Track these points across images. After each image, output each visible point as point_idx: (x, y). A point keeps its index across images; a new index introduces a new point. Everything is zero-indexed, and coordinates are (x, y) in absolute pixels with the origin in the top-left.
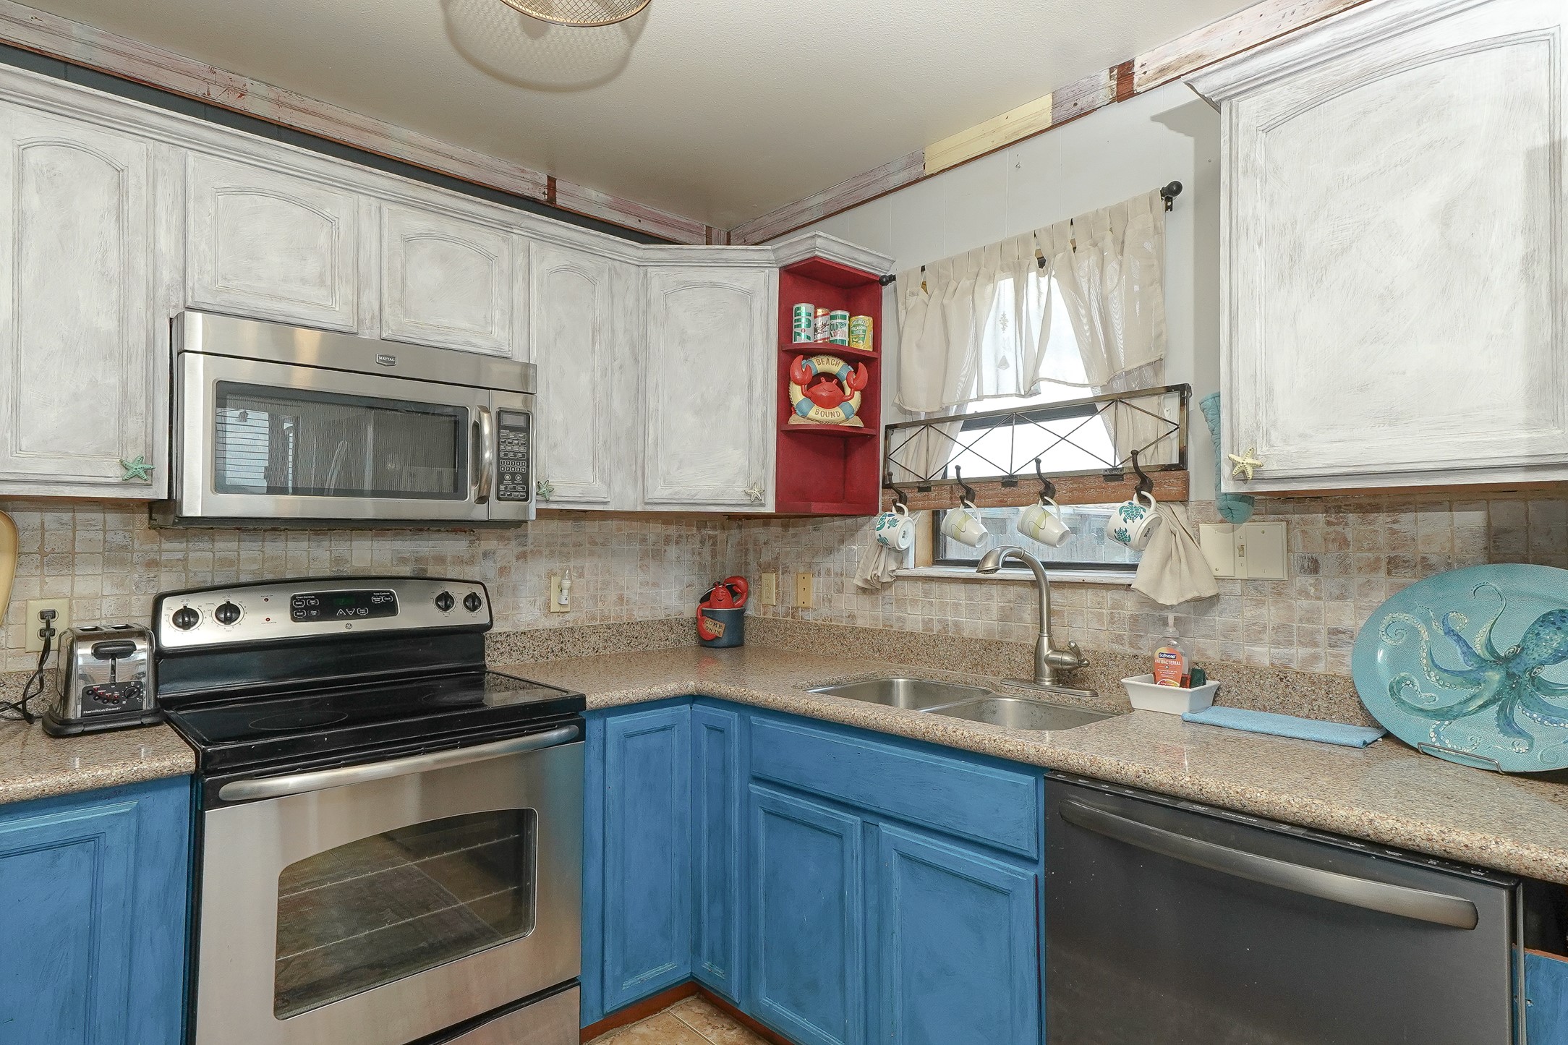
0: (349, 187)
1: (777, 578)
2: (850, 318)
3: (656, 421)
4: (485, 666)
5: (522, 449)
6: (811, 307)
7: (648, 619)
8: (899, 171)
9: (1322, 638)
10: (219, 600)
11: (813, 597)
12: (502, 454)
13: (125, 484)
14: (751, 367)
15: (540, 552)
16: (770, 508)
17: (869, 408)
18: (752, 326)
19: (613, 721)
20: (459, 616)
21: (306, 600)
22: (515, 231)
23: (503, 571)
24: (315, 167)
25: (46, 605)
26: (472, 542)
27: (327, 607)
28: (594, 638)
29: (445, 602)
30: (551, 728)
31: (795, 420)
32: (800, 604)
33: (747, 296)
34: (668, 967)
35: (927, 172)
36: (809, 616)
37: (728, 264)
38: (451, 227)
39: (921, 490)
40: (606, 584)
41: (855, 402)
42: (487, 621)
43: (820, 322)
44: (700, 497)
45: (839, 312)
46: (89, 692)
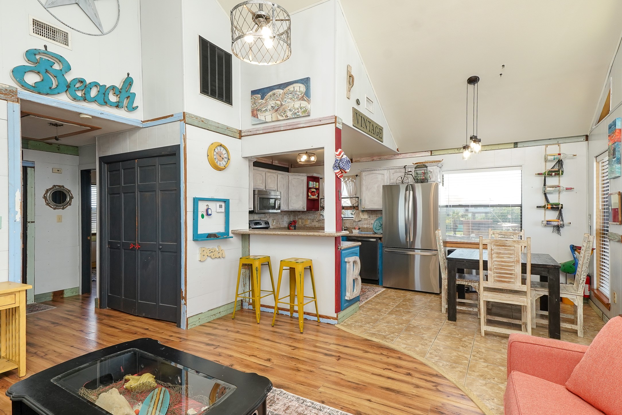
1: (301, 220)
2: (316, 183)
6: (310, 182)
9: (370, 224)
11: (308, 223)
14: (303, 190)
15: (271, 217)
16: (306, 210)
17: (318, 196)
18: (303, 184)
29: (266, 223)
31: (309, 198)
32: (305, 224)
33: (303, 180)
36: (307, 226)
37: (300, 176)
38: (272, 174)
40: (278, 221)
41: (317, 195)
43: (311, 184)
45: (314, 183)
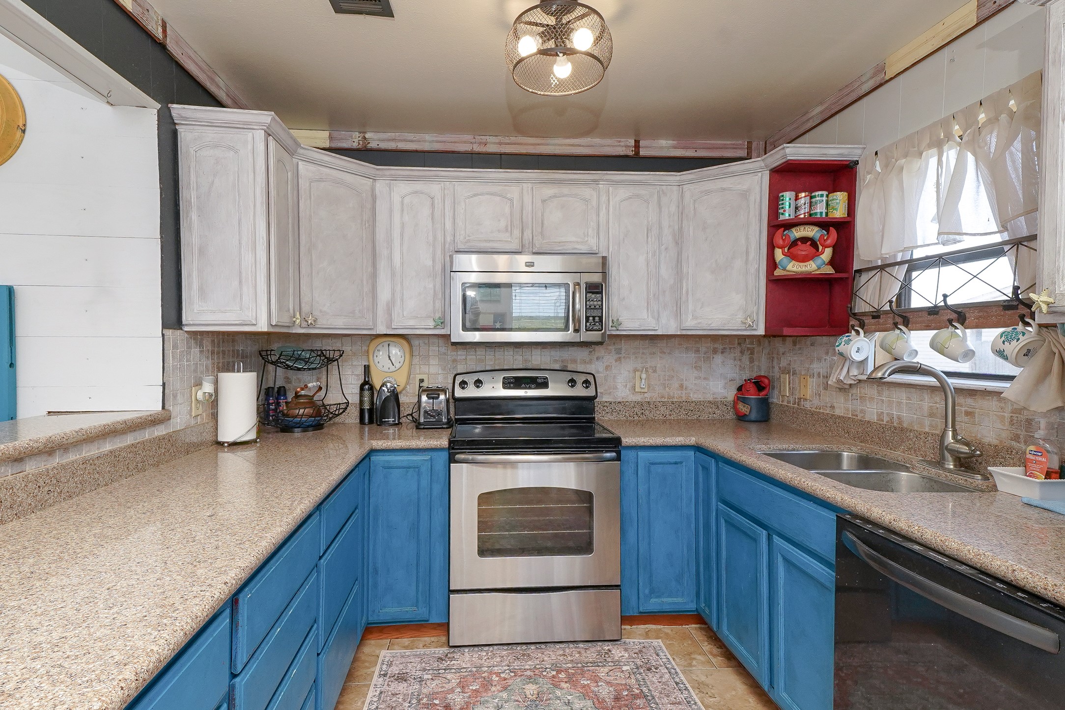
0: (518, 181)
1: (789, 378)
2: (827, 196)
3: (688, 279)
4: (594, 418)
5: (600, 303)
6: (793, 193)
7: (700, 400)
8: (868, 80)
10: (475, 377)
11: (809, 392)
12: (588, 306)
13: (435, 328)
14: (747, 239)
15: (630, 358)
18: (748, 211)
19: (642, 454)
20: (579, 391)
21: (509, 379)
22: (601, 183)
23: (608, 368)
24: (503, 177)
25: (421, 377)
26: (591, 352)
27: (517, 383)
28: (663, 409)
29: (572, 383)
30: (607, 452)
31: (778, 272)
32: (802, 396)
33: (745, 195)
34: (680, 600)
35: (887, 78)
36: (808, 405)
37: (734, 175)
38: (565, 190)
39: (874, 317)
41: (827, 255)
42: (593, 394)
43: (802, 201)
44: (714, 325)
45: (820, 193)
46: (426, 412)
